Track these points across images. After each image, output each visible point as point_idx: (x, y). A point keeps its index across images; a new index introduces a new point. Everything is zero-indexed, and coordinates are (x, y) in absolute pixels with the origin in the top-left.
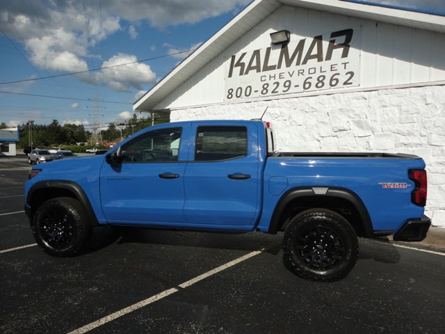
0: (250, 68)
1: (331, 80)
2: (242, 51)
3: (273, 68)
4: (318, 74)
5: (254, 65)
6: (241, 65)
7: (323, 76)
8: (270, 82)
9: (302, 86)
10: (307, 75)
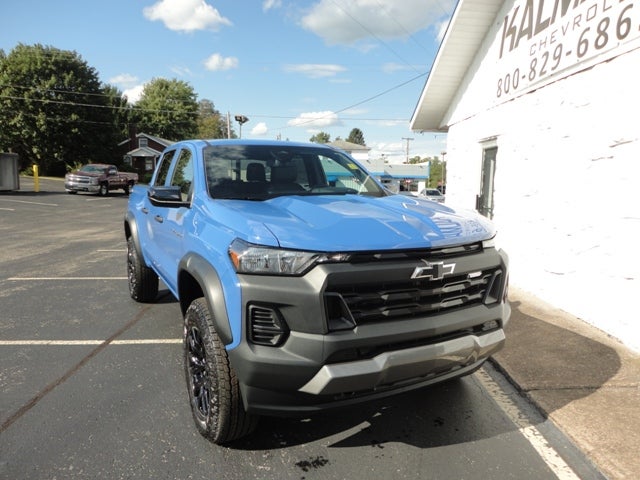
0: (521, 34)
1: (620, 24)
2: (515, 6)
3: (546, 24)
4: (601, 15)
5: (526, 26)
6: (512, 30)
7: (607, 20)
8: (539, 55)
9: (574, 52)
10: (584, 24)
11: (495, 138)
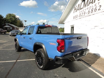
1: (95, 9)
2: (76, 5)
3: (82, 9)
4: (92, 8)
5: (78, 8)
6: (76, 9)
7: (93, 9)
8: (81, 13)
9: (88, 13)
10: (89, 9)
11: (73, 25)
